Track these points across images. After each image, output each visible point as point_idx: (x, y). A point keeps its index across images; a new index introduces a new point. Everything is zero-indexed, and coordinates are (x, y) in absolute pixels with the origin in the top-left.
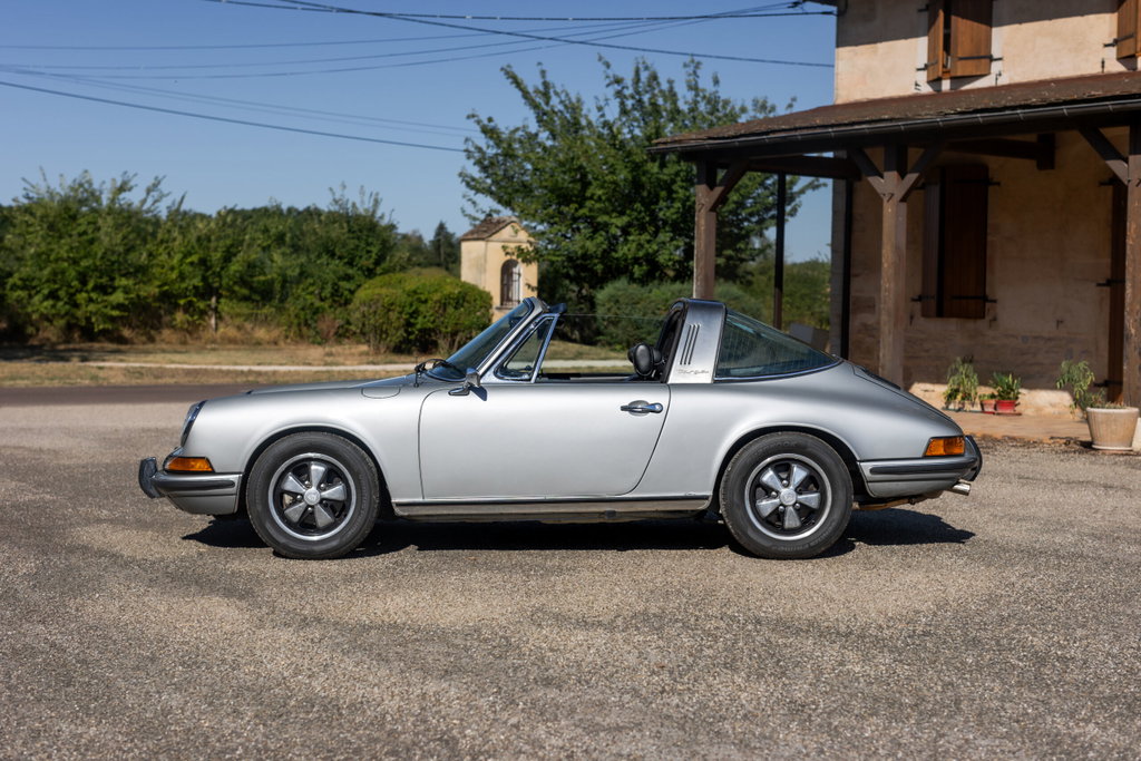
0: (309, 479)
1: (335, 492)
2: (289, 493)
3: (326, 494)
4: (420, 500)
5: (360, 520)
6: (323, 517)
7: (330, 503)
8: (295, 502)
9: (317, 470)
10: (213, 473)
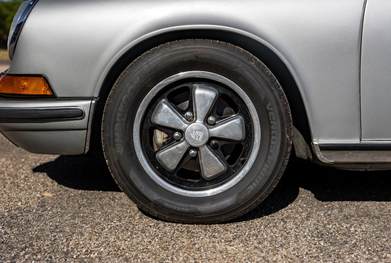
0: (191, 108)
1: (231, 128)
2: (163, 128)
3: (216, 130)
4: (356, 141)
5: (267, 169)
6: (212, 164)
7: (221, 144)
8: (170, 141)
9: (204, 96)
10: (53, 97)
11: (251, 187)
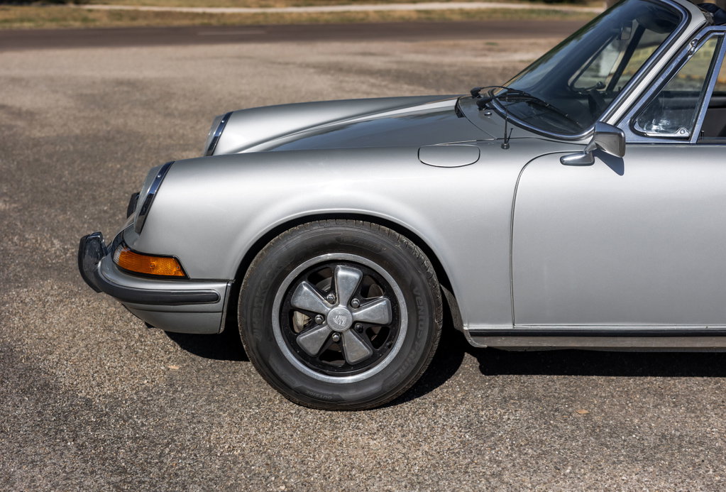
0: (333, 290)
1: (375, 311)
2: (302, 311)
3: (361, 314)
4: (509, 327)
5: (415, 356)
6: (356, 348)
7: (365, 327)
8: (311, 324)
9: (347, 276)
10: (185, 278)
11: (398, 374)
